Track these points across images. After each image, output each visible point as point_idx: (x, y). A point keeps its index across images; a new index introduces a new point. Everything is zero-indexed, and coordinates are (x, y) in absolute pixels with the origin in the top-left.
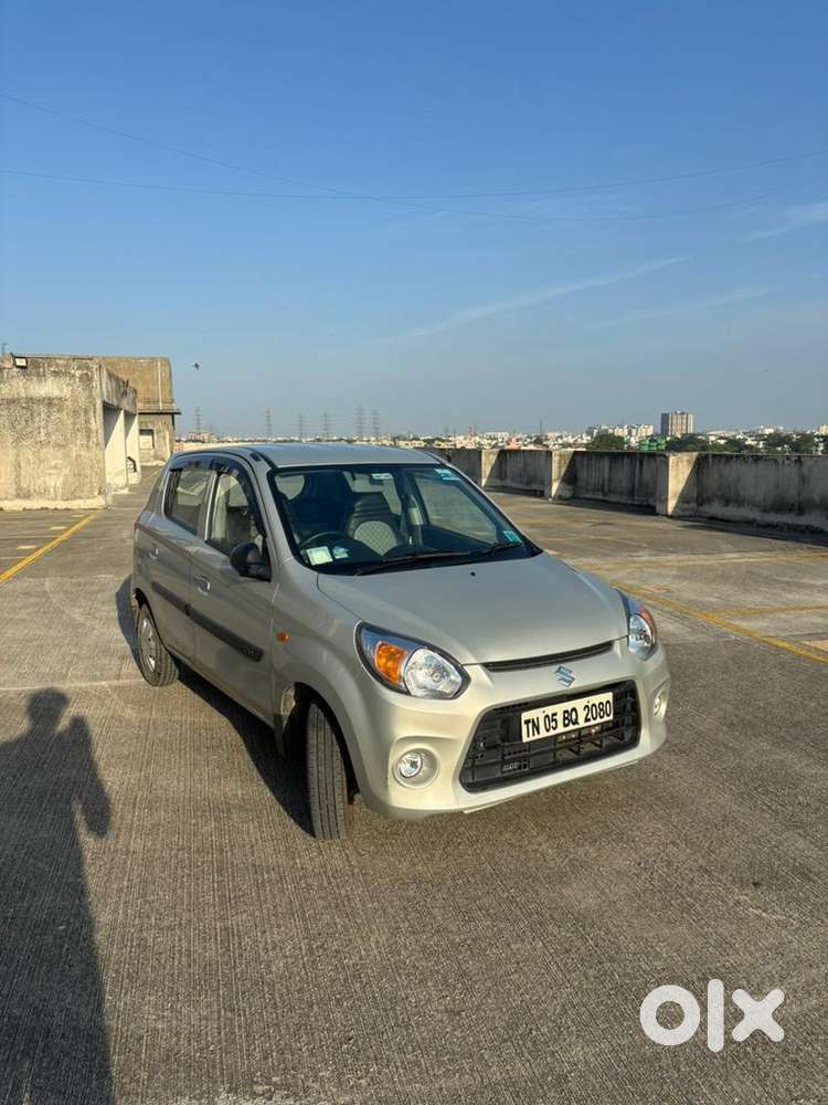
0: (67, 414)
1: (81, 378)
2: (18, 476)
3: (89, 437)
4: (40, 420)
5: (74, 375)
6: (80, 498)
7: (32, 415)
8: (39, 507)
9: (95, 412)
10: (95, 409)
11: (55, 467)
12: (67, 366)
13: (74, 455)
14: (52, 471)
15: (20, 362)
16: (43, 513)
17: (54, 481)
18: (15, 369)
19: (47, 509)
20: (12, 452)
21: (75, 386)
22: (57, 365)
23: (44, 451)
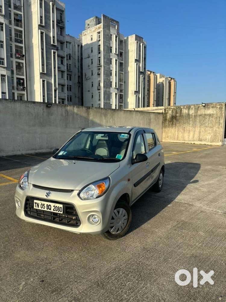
0: (214, 118)
1: (219, 108)
2: (200, 135)
3: (219, 125)
4: (207, 120)
5: (217, 107)
6: (215, 142)
7: (205, 119)
8: (204, 144)
9: (222, 118)
10: (222, 117)
11: (209, 133)
12: (216, 105)
13: (214, 130)
14: (208, 134)
15: (204, 105)
16: (205, 146)
17: (209, 137)
18: (202, 107)
19: (205, 144)
20: (199, 129)
21: (217, 111)
22: (213, 105)
23: (207, 129)
